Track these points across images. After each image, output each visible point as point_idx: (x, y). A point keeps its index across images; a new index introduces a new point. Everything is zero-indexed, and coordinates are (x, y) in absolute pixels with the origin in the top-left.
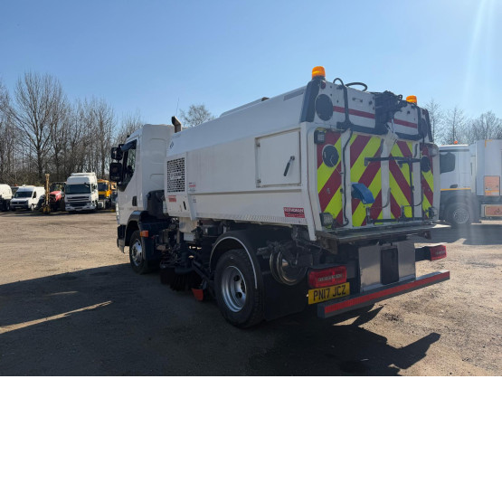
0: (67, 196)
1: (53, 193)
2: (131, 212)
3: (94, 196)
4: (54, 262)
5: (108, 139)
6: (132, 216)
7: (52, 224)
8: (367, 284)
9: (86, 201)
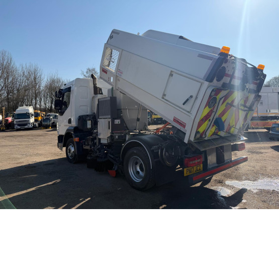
0: (15, 120)
1: (7, 118)
2: (67, 128)
3: (32, 120)
4: (19, 158)
5: (39, 87)
6: (68, 130)
7: (9, 137)
8: (211, 164)
9: (27, 123)
